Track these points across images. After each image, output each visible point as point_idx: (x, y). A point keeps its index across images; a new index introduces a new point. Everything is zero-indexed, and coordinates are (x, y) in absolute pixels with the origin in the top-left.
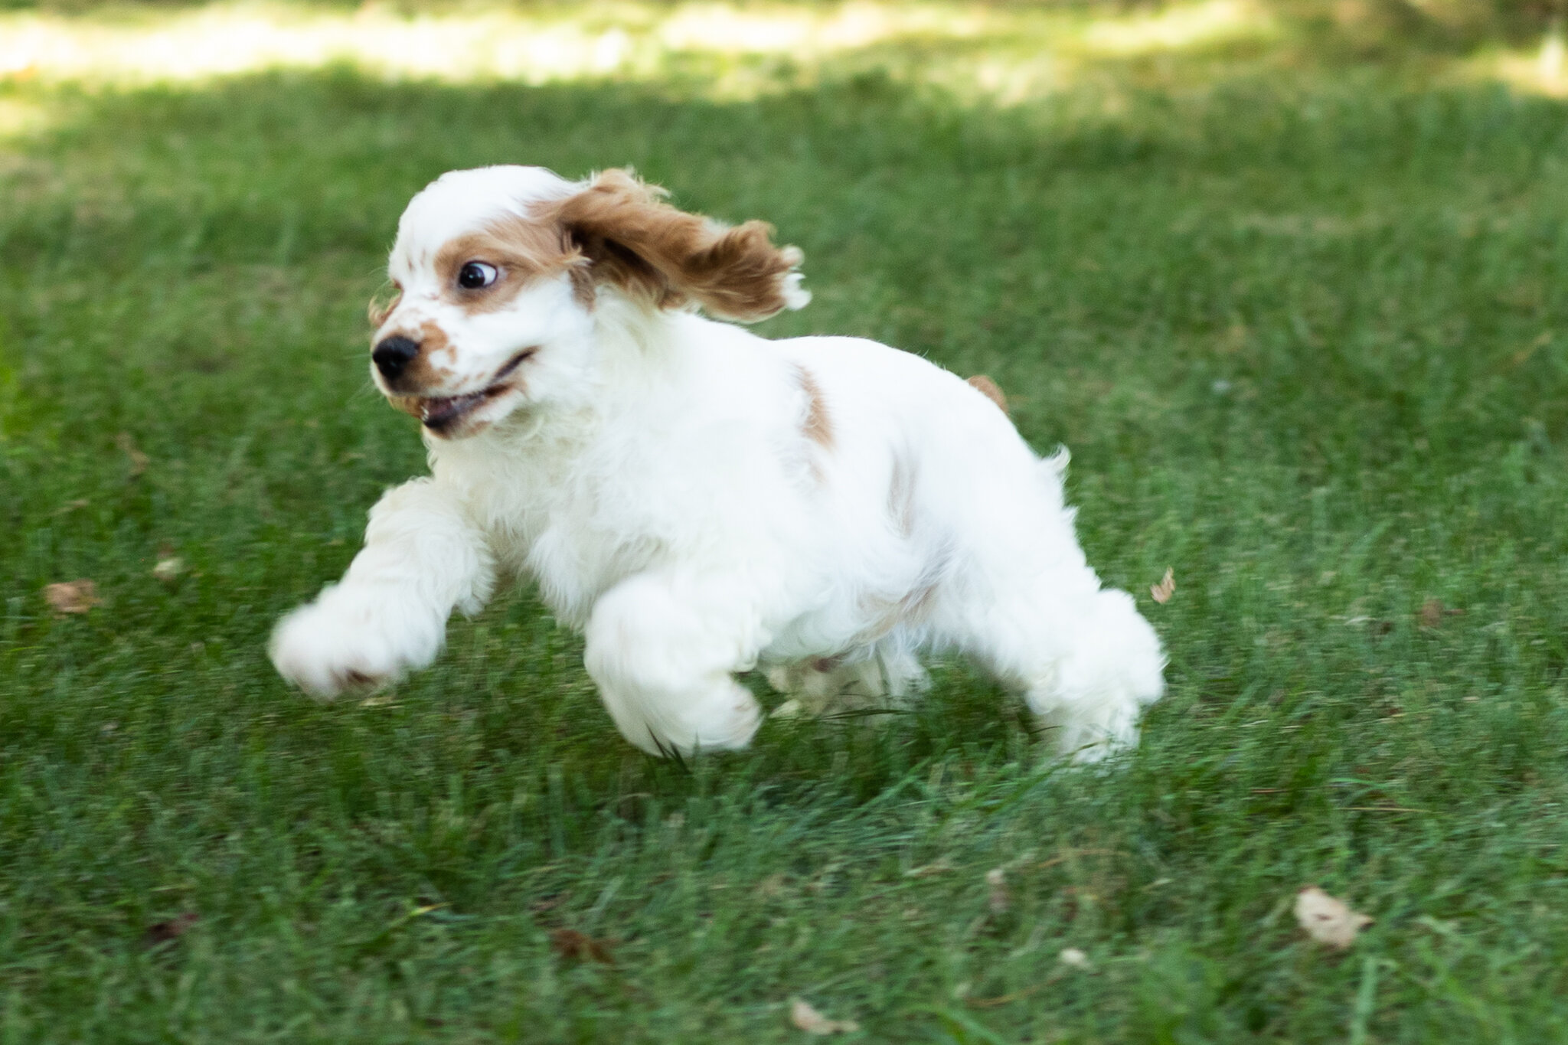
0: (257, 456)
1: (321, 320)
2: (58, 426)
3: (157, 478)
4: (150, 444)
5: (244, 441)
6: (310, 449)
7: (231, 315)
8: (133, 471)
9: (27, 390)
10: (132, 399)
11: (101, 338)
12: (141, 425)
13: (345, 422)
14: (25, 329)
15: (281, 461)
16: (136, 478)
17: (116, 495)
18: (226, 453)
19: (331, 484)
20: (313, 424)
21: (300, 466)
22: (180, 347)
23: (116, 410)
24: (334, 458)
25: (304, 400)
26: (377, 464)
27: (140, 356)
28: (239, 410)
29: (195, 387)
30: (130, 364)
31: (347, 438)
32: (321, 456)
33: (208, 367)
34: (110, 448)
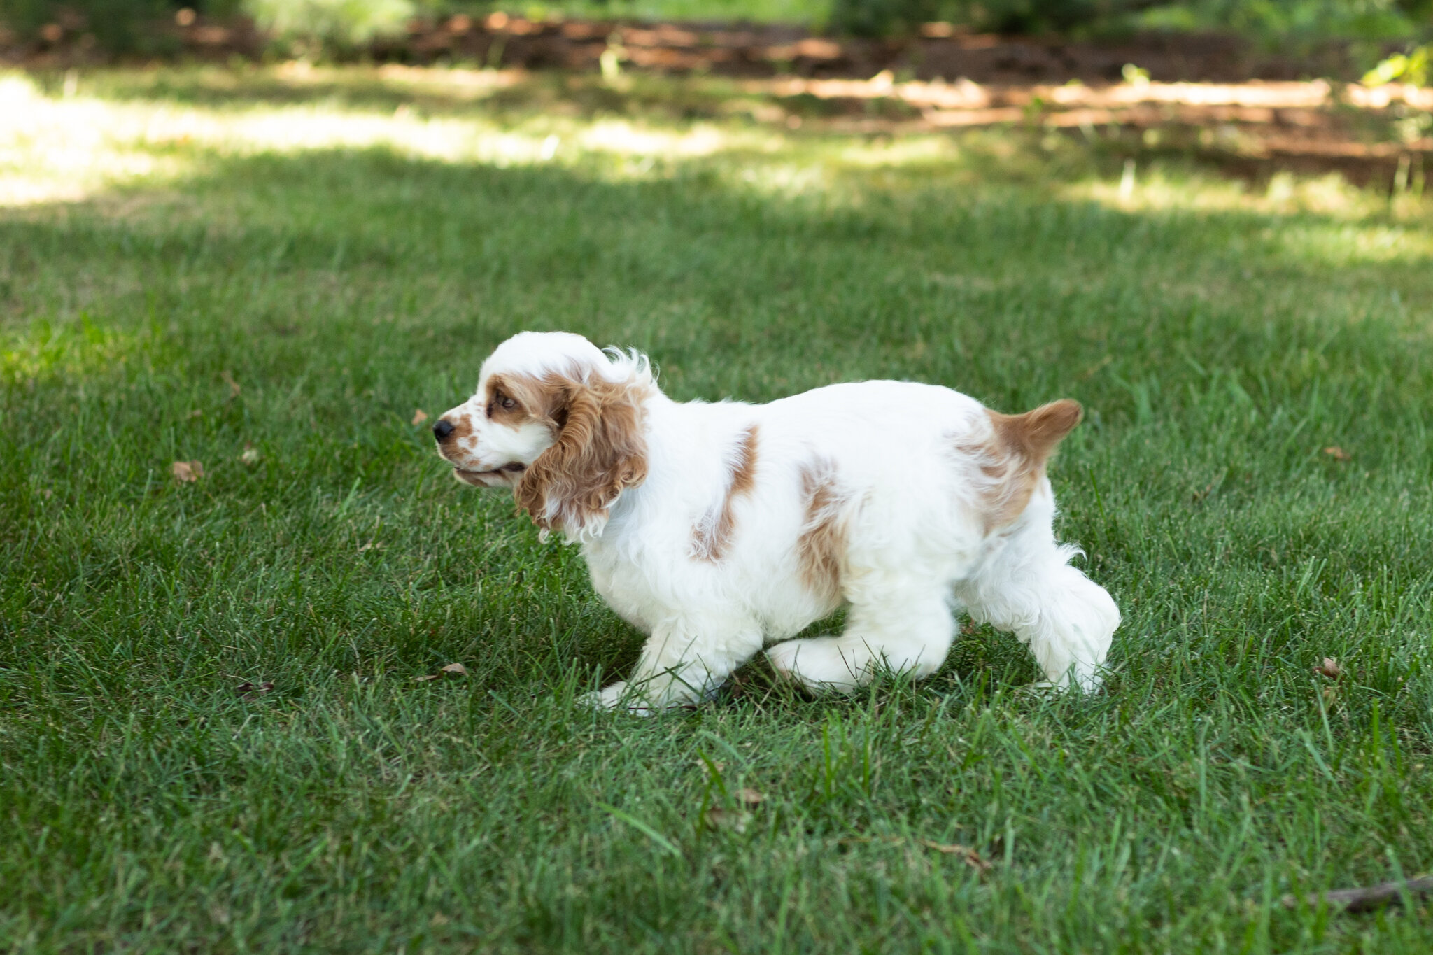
0: (309, 390)
1: (355, 308)
2: (187, 364)
3: (246, 400)
4: (244, 378)
5: (301, 381)
6: (344, 387)
7: (300, 301)
8: (232, 394)
9: (169, 340)
10: (234, 350)
11: (218, 310)
12: (239, 367)
13: (366, 371)
14: (171, 302)
15: (324, 393)
16: (234, 400)
17: (220, 408)
18: (291, 386)
19: (354, 410)
20: (346, 372)
21: (335, 397)
22: (268, 319)
23: (224, 355)
24: (358, 393)
25: (341, 357)
26: (385, 399)
27: (243, 323)
28: (301, 361)
29: (273, 344)
30: (234, 328)
31: (365, 382)
32: (349, 392)
33: (283, 332)
34: (219, 380)
